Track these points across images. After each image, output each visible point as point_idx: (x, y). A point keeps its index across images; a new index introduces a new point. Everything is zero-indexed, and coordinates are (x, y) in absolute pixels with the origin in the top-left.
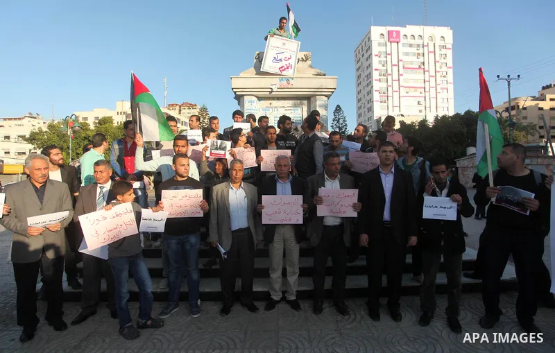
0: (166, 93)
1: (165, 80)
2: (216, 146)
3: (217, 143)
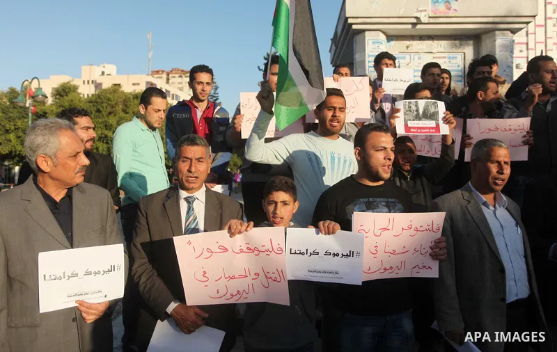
0: (151, 54)
1: (149, 36)
2: (415, 113)
3: (417, 105)
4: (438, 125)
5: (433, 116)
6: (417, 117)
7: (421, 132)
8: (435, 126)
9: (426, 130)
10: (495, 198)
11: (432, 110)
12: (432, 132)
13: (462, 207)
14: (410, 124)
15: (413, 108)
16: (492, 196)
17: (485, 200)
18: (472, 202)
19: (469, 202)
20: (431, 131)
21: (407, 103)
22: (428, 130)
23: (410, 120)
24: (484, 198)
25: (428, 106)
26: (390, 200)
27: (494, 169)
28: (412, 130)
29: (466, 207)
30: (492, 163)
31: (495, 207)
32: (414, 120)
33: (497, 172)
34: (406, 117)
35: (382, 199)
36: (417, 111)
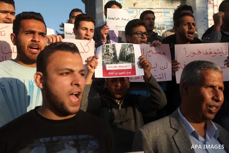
2: (113, 56)
3: (114, 49)
4: (134, 68)
5: (129, 58)
6: (115, 60)
7: (118, 75)
8: (131, 68)
9: (122, 73)
10: (205, 128)
11: (129, 52)
12: (129, 75)
13: (168, 138)
14: (109, 67)
15: (111, 51)
16: (202, 125)
17: (194, 129)
18: (180, 131)
19: (177, 131)
20: (128, 73)
21: (105, 47)
22: (124, 73)
23: (108, 63)
24: (193, 127)
25: (125, 49)
26: (81, 137)
27: (208, 94)
28: (110, 73)
29: (173, 137)
30: (206, 88)
31: (205, 137)
32: (112, 63)
33: (213, 99)
34: (104, 60)
35: (69, 137)
36: (115, 54)
